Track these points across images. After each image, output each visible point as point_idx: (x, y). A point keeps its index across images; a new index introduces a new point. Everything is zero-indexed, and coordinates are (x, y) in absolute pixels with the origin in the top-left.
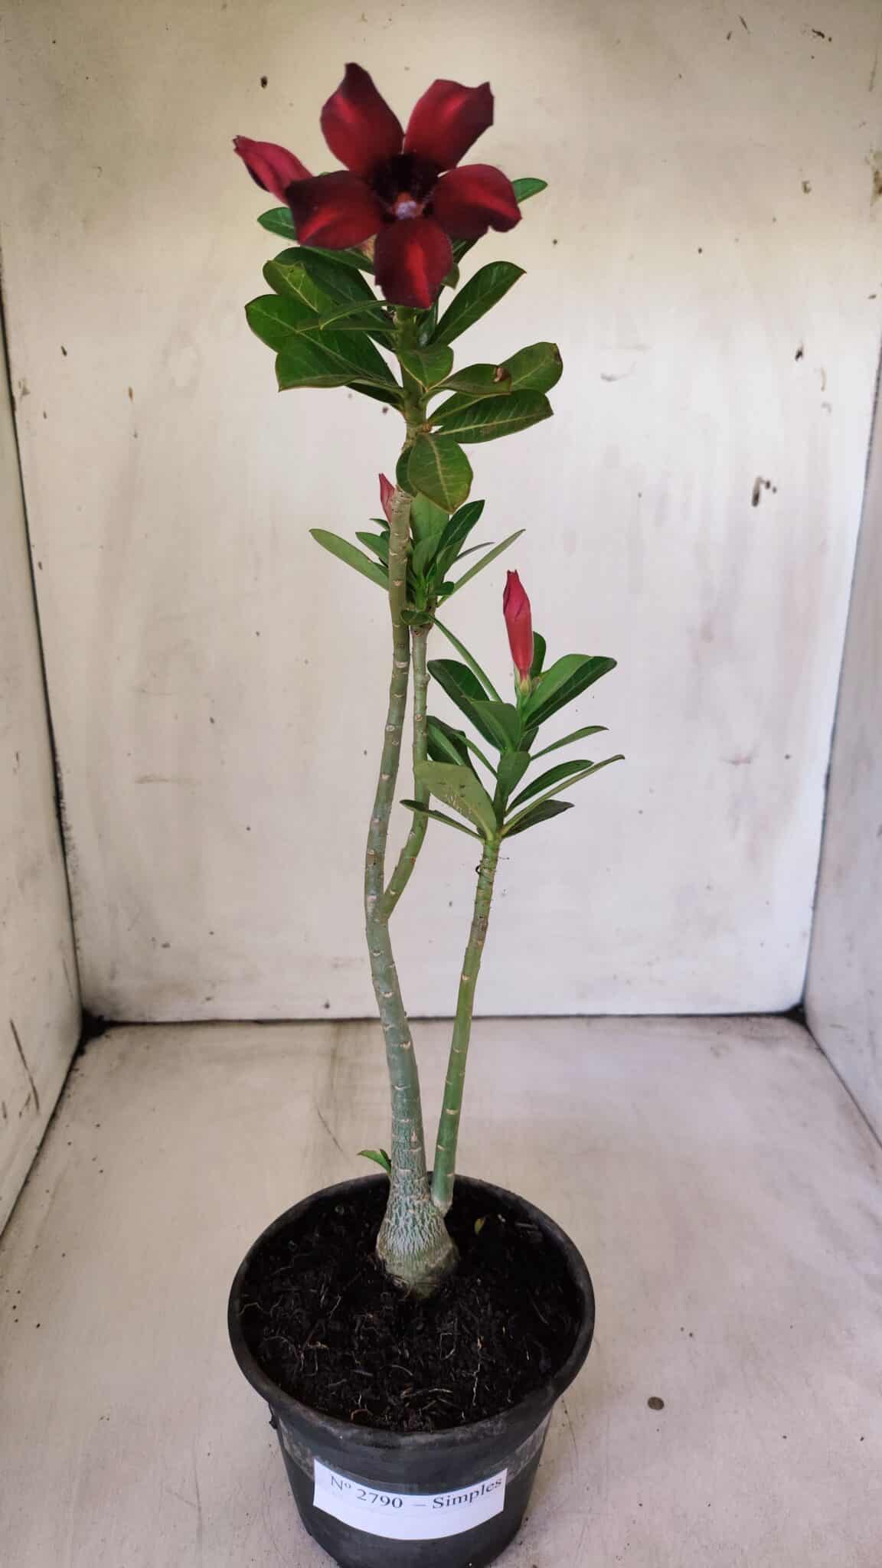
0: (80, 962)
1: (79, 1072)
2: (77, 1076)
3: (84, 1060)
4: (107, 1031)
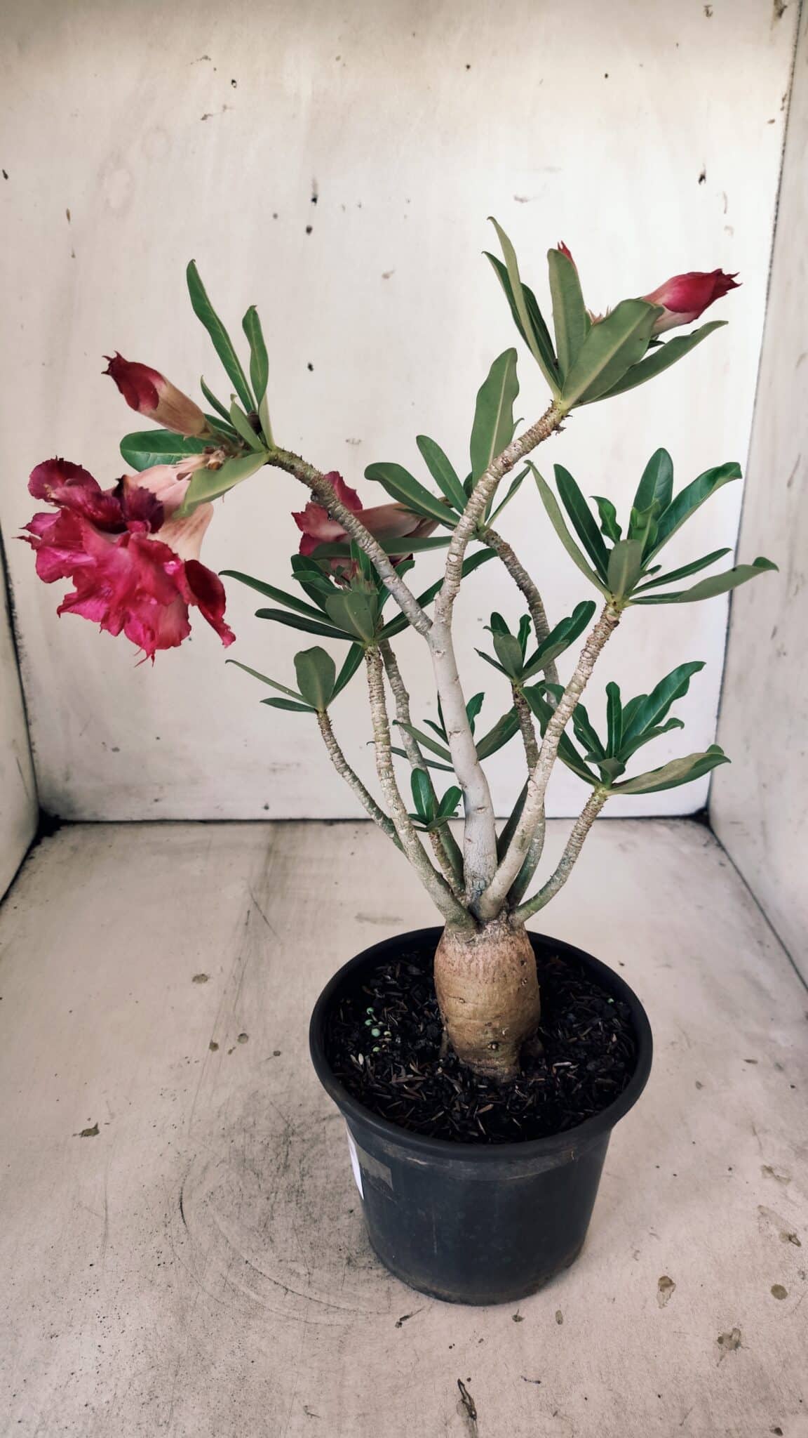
0: (36, 765)
1: (32, 861)
2: (30, 864)
3: (38, 850)
4: (62, 828)
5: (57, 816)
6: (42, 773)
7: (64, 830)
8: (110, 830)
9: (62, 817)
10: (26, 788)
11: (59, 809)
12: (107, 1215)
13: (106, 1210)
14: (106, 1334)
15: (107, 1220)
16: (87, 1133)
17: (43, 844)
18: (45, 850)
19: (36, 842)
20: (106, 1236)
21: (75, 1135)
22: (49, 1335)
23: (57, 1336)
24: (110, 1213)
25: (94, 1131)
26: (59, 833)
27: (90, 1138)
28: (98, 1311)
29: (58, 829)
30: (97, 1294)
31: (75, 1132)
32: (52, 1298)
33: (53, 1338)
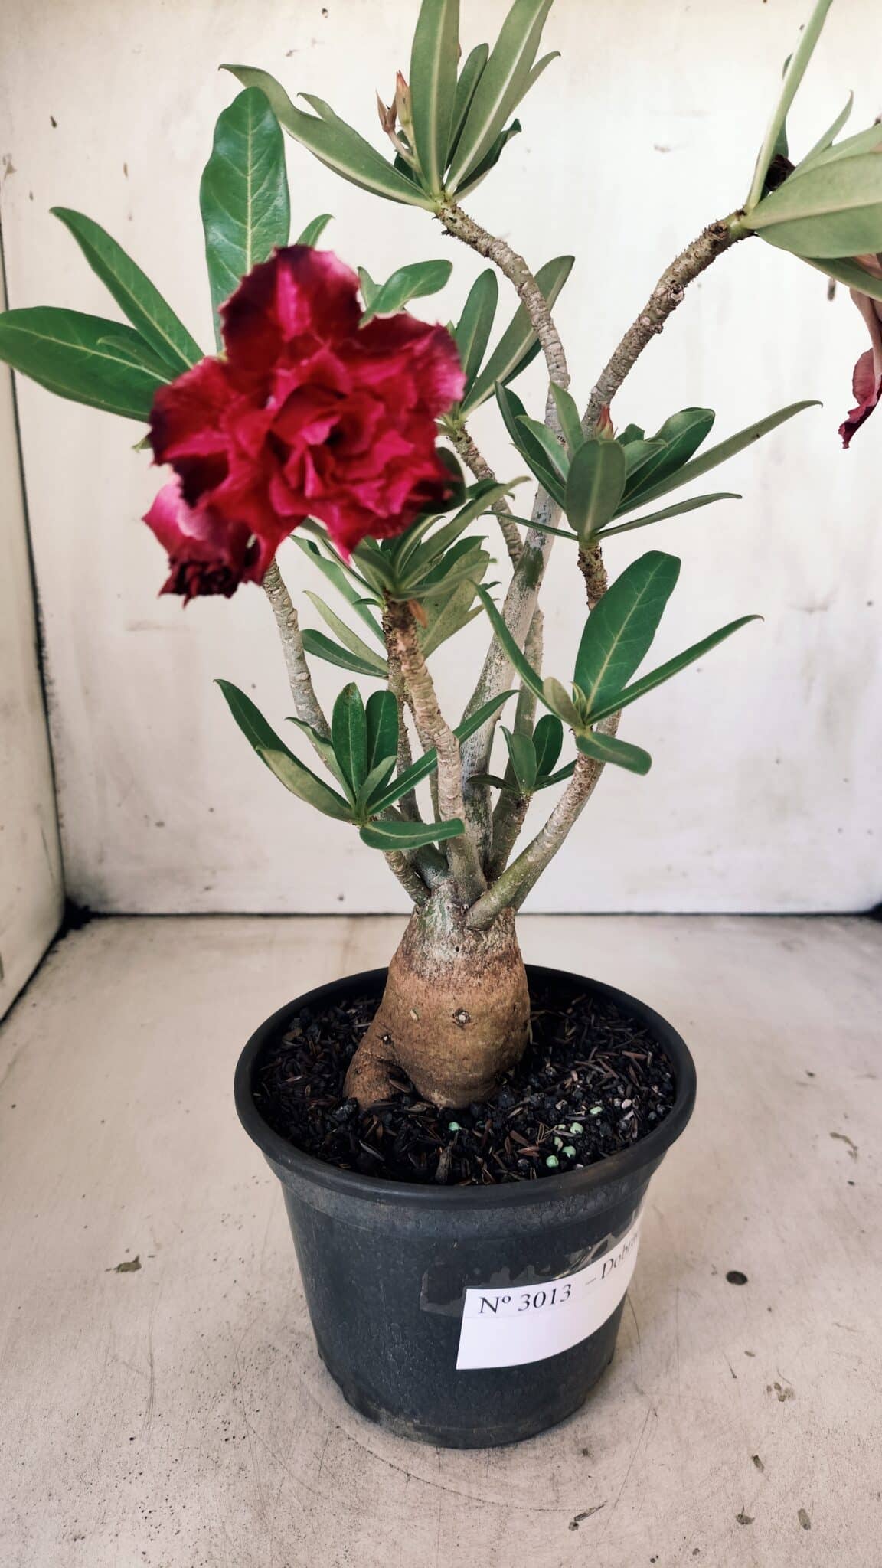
0: (64, 844)
1: (56, 954)
2: (53, 959)
3: (62, 944)
4: (93, 919)
5: (86, 908)
6: (70, 853)
7: (95, 923)
8: (150, 922)
9: (93, 909)
10: (50, 869)
11: (89, 899)
12: (152, 1373)
13: (152, 1366)
14: (153, 1536)
15: (152, 1379)
16: (124, 1268)
18: (72, 944)
19: (61, 935)
20: (151, 1400)
21: (108, 1270)
22: (72, 1536)
23: (83, 1538)
24: (157, 1369)
25: (135, 1265)
26: (88, 926)
27: (129, 1274)
28: (142, 1502)
30: (140, 1478)
31: (109, 1268)
32: (77, 1484)
33: (78, 1541)
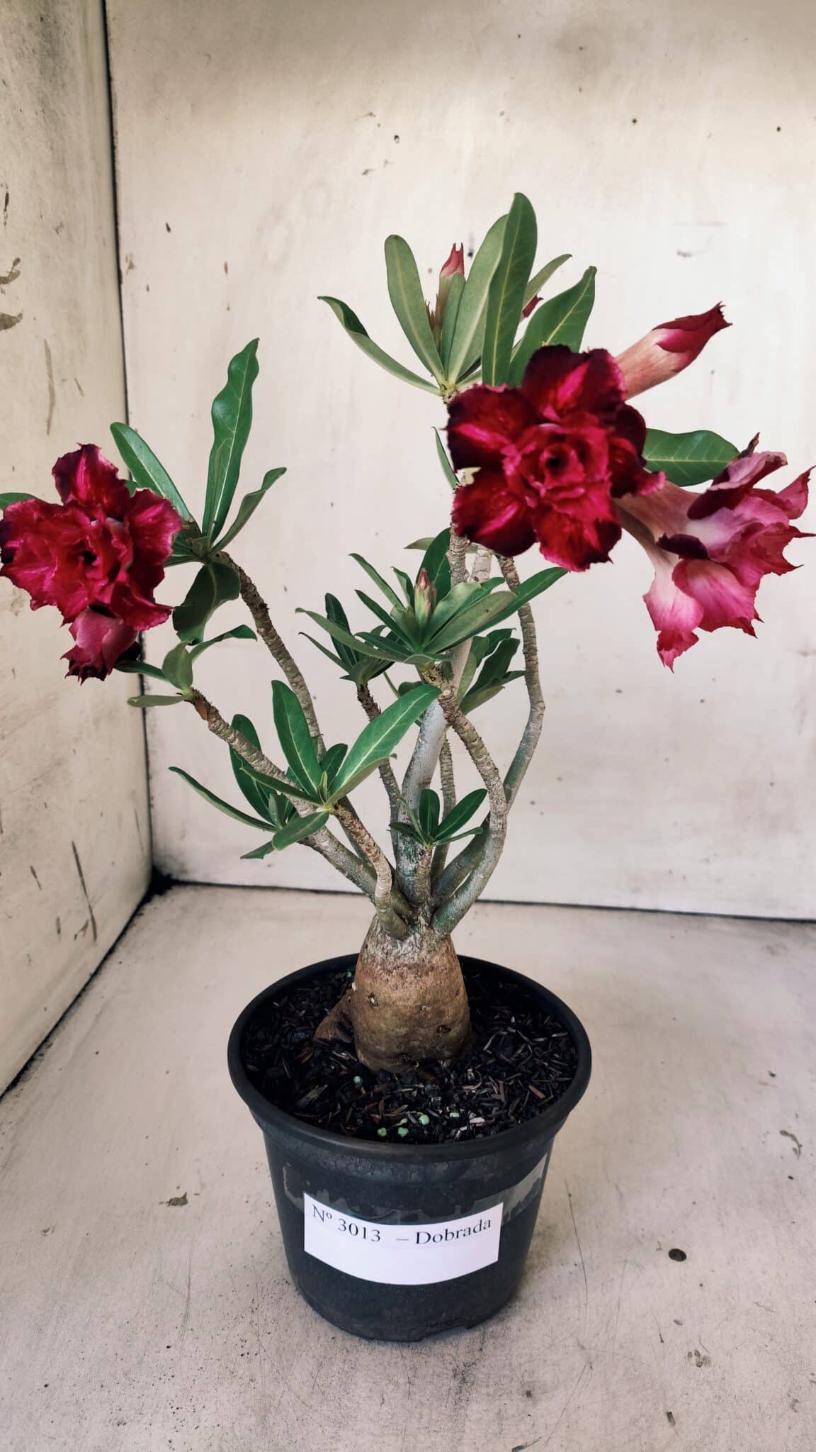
0: (153, 820)
1: (142, 918)
2: (140, 921)
3: (148, 908)
4: (173, 888)
5: (169, 876)
6: (158, 830)
7: (175, 889)
8: (220, 893)
9: (174, 877)
10: (141, 843)
11: (172, 868)
12: (189, 1294)
13: (189, 1288)
14: (178, 1429)
15: (188, 1299)
16: (175, 1202)
17: (153, 902)
18: (156, 908)
19: (146, 899)
20: (186, 1316)
21: (161, 1203)
22: (116, 1422)
23: (125, 1424)
24: (192, 1291)
25: (181, 1201)
26: (170, 892)
27: (177, 1208)
28: (172, 1400)
29: (169, 888)
30: (173, 1380)
31: (162, 1200)
32: (123, 1379)
33: (120, 1426)
